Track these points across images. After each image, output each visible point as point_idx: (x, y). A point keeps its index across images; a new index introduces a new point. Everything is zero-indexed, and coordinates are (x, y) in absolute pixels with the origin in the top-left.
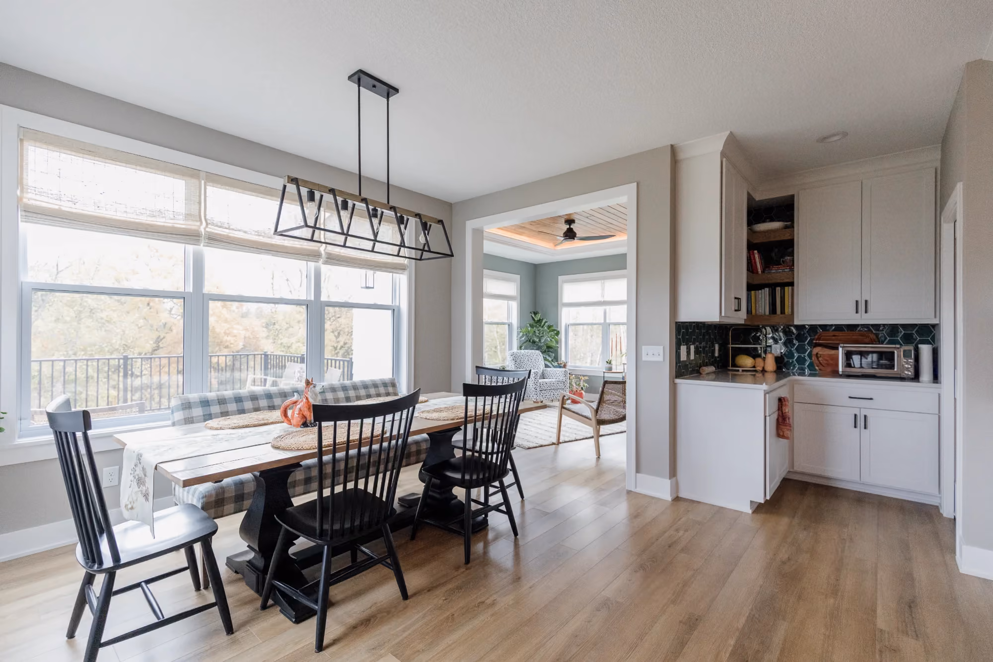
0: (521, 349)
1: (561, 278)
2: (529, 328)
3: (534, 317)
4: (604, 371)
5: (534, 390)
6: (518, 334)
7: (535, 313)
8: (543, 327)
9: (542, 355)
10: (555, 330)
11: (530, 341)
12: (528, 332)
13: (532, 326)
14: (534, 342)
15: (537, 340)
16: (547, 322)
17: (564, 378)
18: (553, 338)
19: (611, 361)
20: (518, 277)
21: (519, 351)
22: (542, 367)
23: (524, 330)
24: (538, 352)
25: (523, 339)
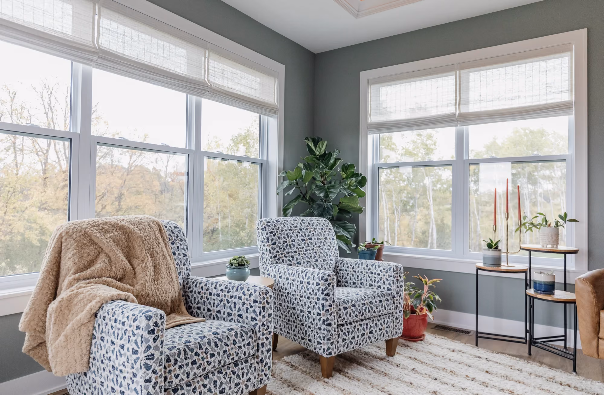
0: (285, 215)
1: (364, 75)
2: (303, 172)
3: (313, 147)
4: (481, 265)
5: (324, 326)
6: (280, 184)
7: (316, 142)
8: (331, 168)
9: (332, 228)
10: (357, 175)
11: (304, 197)
12: (302, 178)
13: (308, 167)
14: (312, 200)
15: (322, 195)
16: (339, 159)
17: (394, 287)
18: (353, 191)
19: (496, 244)
20: (281, 68)
21: (281, 219)
22: (334, 254)
23: (292, 173)
24: (323, 220)
25: (291, 192)
